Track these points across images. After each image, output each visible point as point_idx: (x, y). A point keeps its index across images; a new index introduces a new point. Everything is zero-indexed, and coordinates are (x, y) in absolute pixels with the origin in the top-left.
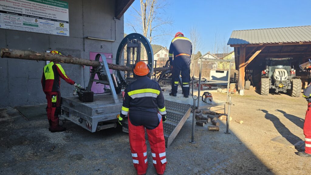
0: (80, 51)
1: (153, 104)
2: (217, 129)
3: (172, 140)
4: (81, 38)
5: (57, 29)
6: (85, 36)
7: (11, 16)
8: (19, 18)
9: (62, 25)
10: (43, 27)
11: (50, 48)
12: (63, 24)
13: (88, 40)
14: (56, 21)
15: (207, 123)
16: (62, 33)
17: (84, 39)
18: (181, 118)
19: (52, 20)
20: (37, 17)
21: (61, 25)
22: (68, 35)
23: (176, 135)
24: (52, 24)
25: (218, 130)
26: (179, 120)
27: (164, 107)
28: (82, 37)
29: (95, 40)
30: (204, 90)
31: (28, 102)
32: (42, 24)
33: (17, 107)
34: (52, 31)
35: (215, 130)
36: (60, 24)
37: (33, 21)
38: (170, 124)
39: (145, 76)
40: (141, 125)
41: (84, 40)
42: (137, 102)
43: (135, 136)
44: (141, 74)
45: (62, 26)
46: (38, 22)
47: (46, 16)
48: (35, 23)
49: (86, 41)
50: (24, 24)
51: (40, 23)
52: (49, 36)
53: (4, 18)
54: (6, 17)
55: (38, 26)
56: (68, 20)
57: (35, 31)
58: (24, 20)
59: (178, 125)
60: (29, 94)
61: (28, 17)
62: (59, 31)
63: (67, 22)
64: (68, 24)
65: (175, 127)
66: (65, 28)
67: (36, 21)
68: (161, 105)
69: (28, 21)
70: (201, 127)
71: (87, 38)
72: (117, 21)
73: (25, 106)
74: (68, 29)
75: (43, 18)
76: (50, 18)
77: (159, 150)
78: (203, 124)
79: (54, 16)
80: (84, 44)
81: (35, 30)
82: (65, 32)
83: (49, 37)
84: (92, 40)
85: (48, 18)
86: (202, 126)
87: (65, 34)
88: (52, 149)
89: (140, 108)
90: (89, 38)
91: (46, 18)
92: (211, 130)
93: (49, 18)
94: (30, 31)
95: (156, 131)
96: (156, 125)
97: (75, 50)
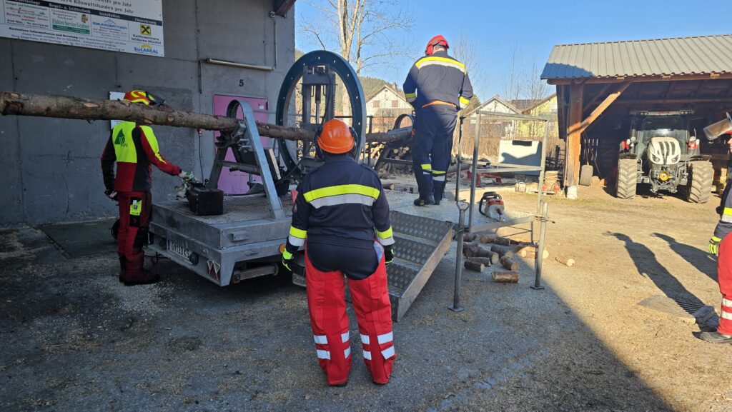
0: (190, 92)
1: (364, 220)
2: (514, 278)
3: (409, 305)
4: (193, 61)
5: (135, 38)
6: (203, 56)
7: (23, 8)
8: (42, 11)
9: (146, 30)
10: (99, 35)
11: (119, 86)
12: (148, 28)
13: (208, 67)
14: (132, 19)
15: (490, 264)
16: (148, 50)
17: (199, 62)
18: (431, 253)
19: (123, 17)
20: (85, 9)
21: (143, 30)
22: (161, 52)
23: (417, 292)
24: (122, 28)
25: (515, 282)
26: (426, 259)
27: (388, 228)
28: (195, 58)
29: (226, 67)
30: (484, 186)
31: (69, 213)
32: (98, 27)
33: (42, 225)
34: (121, 44)
35: (509, 281)
36: (143, 27)
37: (76, 19)
38: (405, 268)
39: (345, 154)
40: (335, 271)
41: (199, 67)
42: (327, 217)
43: (320, 295)
44: (334, 149)
45: (146, 32)
46: (87, 23)
47: (106, 7)
48: (82, 23)
49: (204, 66)
50: (55, 27)
51: (94, 23)
52: (116, 56)
53: (8, 11)
54: (12, 8)
55: (88, 31)
56: (160, 19)
57: (81, 44)
58: (55, 17)
59: (422, 270)
60: (72, 196)
61: (63, 9)
62: (139, 45)
63: (159, 23)
64: (160, 28)
65: (415, 273)
66: (153, 37)
67: (84, 19)
68: (382, 223)
69: (63, 20)
70: (476, 274)
71: (206, 61)
72: (279, 19)
73: (62, 223)
74: (161, 40)
75: (100, 13)
76: (118, 12)
77: (377, 326)
78: (480, 266)
79: (128, 8)
80: (200, 76)
81: (82, 41)
82: (154, 47)
83: (115, 58)
84: (220, 67)
85: (112, 13)
86: (478, 270)
87: (154, 51)
88: (128, 326)
89: (334, 229)
90: (211, 60)
91: (107, 13)
92: (499, 281)
93: (114, 11)
94: (70, 44)
95: (371, 283)
96: (371, 270)
97: (179, 89)
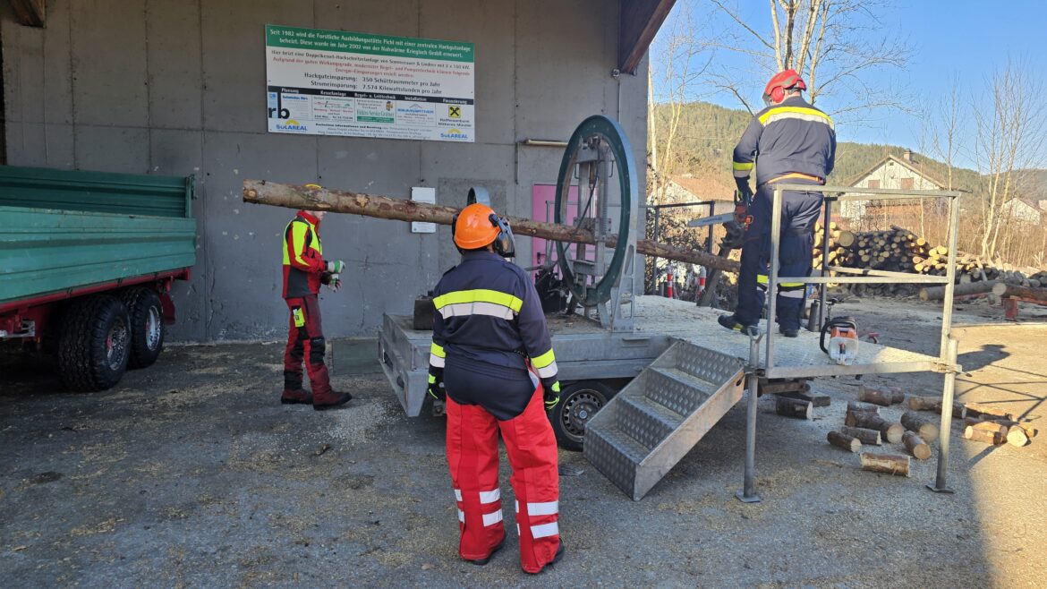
0: (503, 183)
1: (500, 340)
2: (899, 468)
3: (656, 479)
4: (509, 145)
5: (443, 122)
6: (521, 137)
7: (330, 101)
8: (347, 102)
9: (455, 111)
10: (404, 122)
11: (423, 181)
12: (458, 109)
13: (527, 150)
14: (439, 100)
15: (879, 441)
16: (456, 136)
17: (516, 145)
18: (700, 403)
19: (430, 99)
20: (390, 95)
21: (452, 111)
22: (471, 138)
23: (672, 461)
24: (428, 112)
25: (902, 474)
27: (550, 349)
28: (512, 141)
29: (551, 149)
31: (364, 327)
32: (403, 114)
34: (428, 131)
35: (889, 472)
36: (451, 108)
37: (380, 107)
41: (516, 151)
42: (455, 330)
45: (455, 115)
46: (392, 111)
47: (414, 90)
48: (386, 111)
49: (521, 150)
50: (359, 118)
51: (399, 110)
52: (420, 144)
53: (315, 106)
54: (319, 103)
55: (392, 120)
56: (472, 97)
57: (385, 134)
58: (360, 108)
59: (680, 427)
60: (367, 307)
61: (368, 97)
62: (446, 130)
63: (470, 102)
64: (472, 107)
65: (671, 430)
66: (462, 119)
67: (389, 107)
69: (366, 110)
70: (846, 455)
71: (525, 143)
72: (625, 79)
73: (356, 338)
74: (472, 122)
75: (406, 98)
76: (425, 94)
78: (850, 441)
79: (435, 88)
80: (516, 163)
81: (387, 131)
82: (462, 131)
83: (417, 148)
84: (542, 149)
85: (418, 97)
86: (847, 448)
87: (463, 136)
88: (317, 453)
90: (530, 141)
91: (413, 96)
93: (420, 94)
94: (373, 136)
95: (517, 427)
97: (490, 181)
